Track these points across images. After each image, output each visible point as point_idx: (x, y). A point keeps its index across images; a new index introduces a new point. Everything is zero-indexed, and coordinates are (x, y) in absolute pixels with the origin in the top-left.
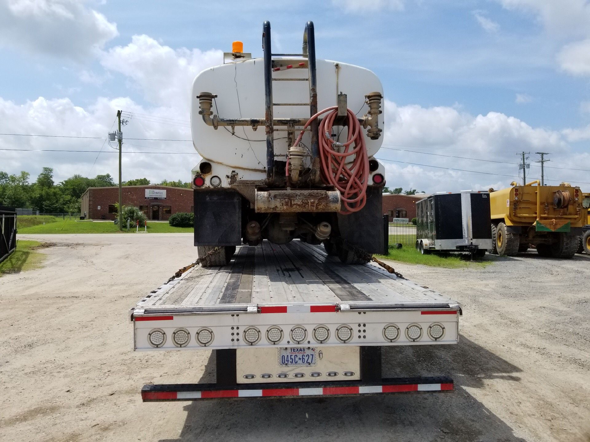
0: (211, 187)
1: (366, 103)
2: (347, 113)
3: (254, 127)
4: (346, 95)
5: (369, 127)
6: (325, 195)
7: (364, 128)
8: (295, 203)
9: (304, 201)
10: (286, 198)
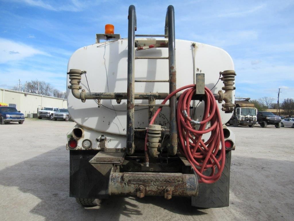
0: (83, 149)
1: (220, 80)
2: (205, 91)
3: (118, 101)
4: (204, 74)
5: (223, 102)
6: (182, 181)
7: (219, 103)
8: (150, 189)
9: (159, 188)
10: (141, 184)
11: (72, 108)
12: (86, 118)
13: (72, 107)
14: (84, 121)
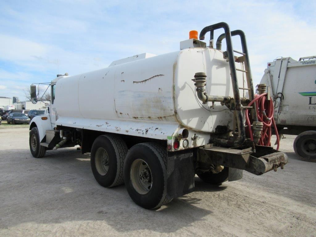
0: (183, 148)
11: (181, 109)
12: (190, 119)
13: (181, 107)
14: (189, 122)
